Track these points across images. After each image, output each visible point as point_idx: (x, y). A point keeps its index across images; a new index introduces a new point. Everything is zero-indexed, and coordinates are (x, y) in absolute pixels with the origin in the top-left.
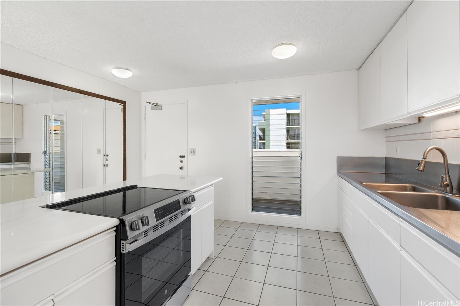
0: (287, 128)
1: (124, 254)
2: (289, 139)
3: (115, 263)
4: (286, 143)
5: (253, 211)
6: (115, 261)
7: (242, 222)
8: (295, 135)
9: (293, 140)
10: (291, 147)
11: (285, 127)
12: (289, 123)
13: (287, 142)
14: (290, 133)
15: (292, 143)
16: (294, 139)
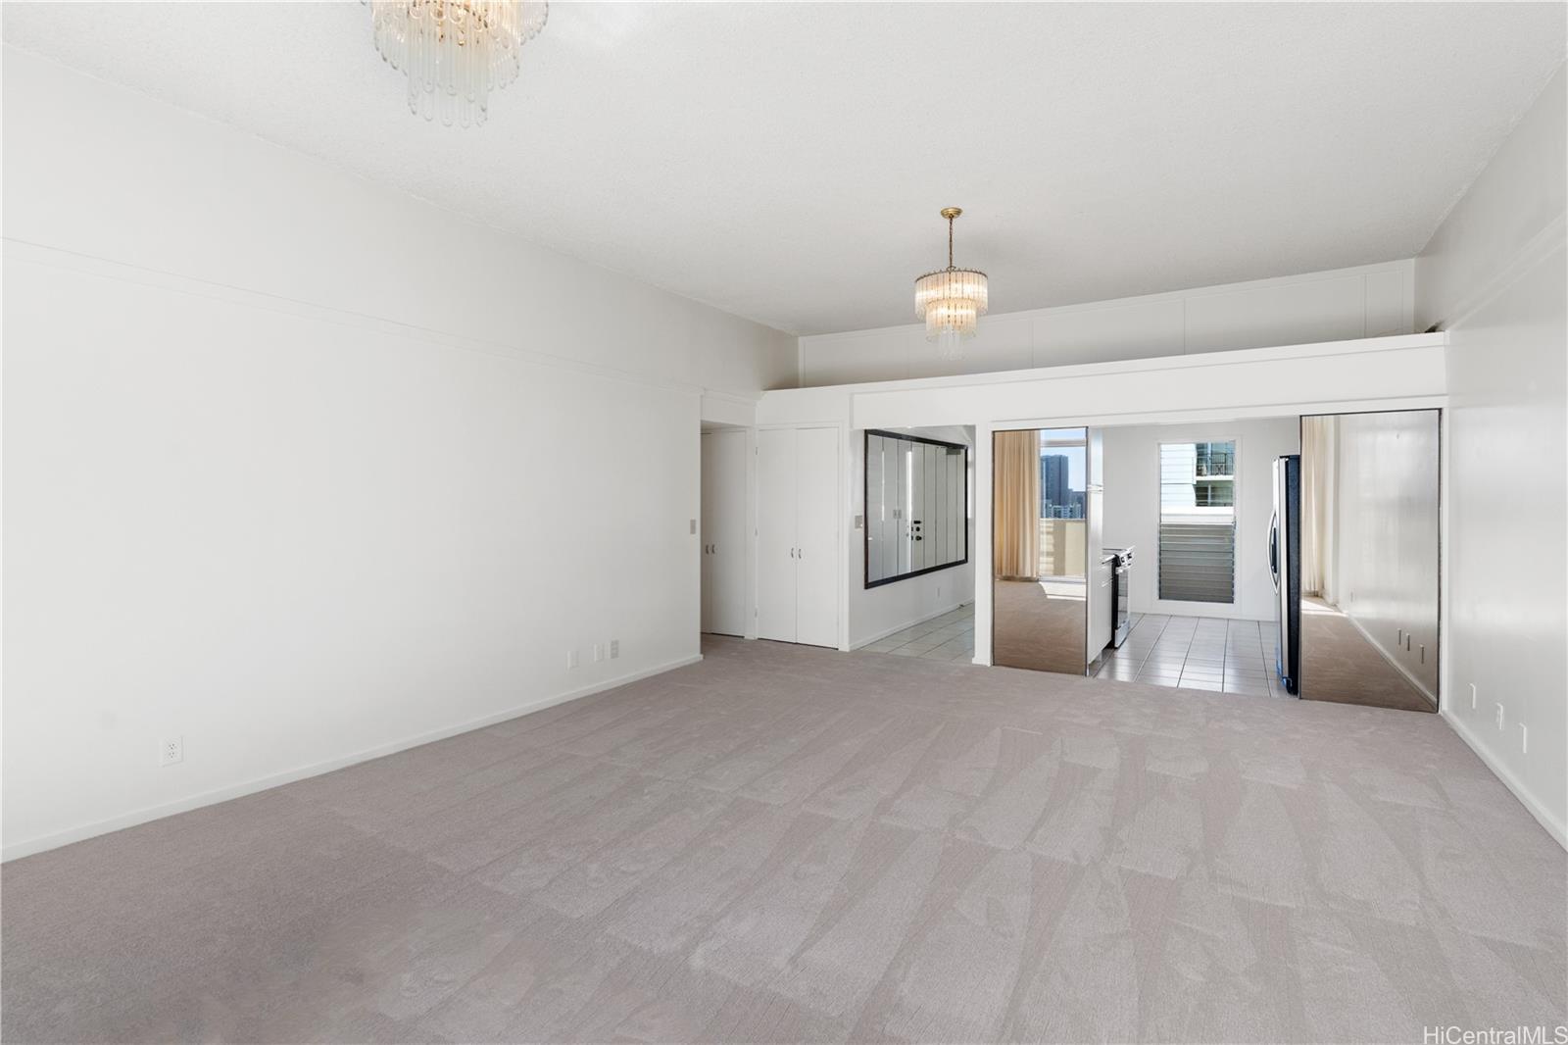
5: (1159, 598)
7: (1145, 614)
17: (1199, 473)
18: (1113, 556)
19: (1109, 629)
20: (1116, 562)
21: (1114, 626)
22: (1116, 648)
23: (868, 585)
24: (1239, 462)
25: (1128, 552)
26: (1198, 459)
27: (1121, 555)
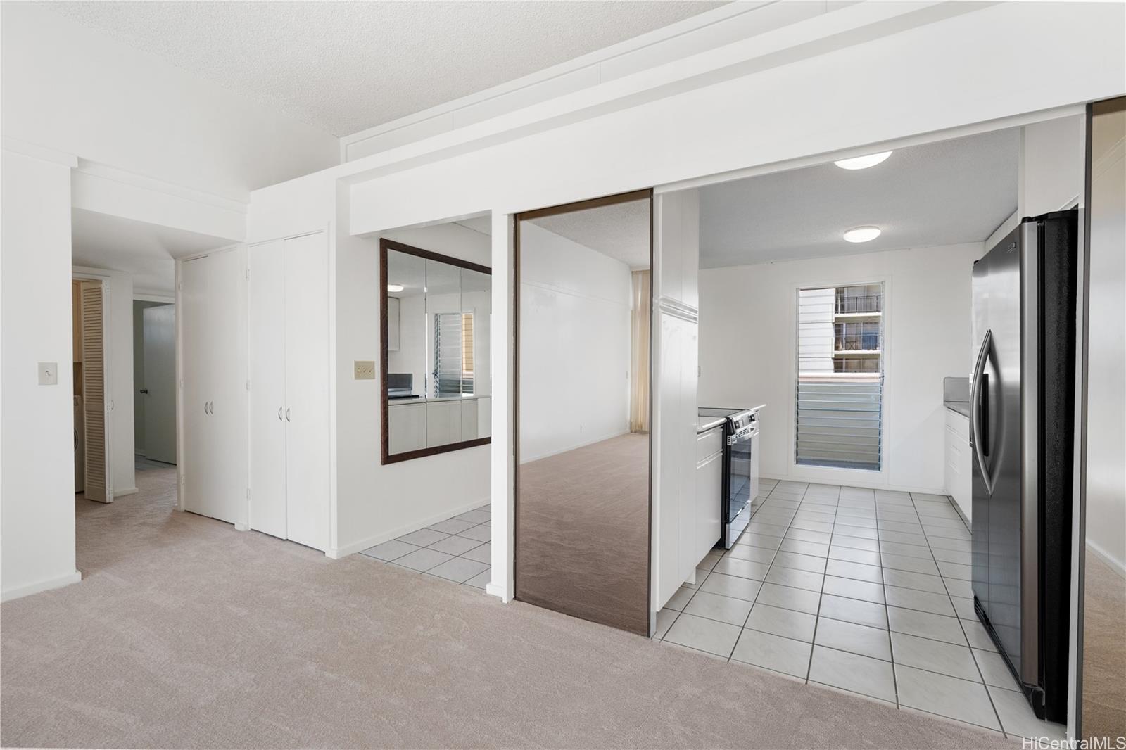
0: (836, 319)
1: (730, 446)
2: (841, 347)
3: (722, 454)
4: (833, 357)
5: (797, 463)
6: (722, 452)
7: (780, 481)
8: (858, 339)
9: (854, 349)
10: (847, 367)
11: (831, 316)
12: (842, 306)
13: (835, 355)
14: (844, 333)
15: (848, 357)
16: (856, 349)
17: (837, 348)
18: (724, 420)
19: (717, 521)
20: (728, 428)
21: (725, 519)
22: (728, 550)
23: (387, 459)
24: (887, 299)
25: (750, 413)
26: (836, 338)
27: (735, 418)
